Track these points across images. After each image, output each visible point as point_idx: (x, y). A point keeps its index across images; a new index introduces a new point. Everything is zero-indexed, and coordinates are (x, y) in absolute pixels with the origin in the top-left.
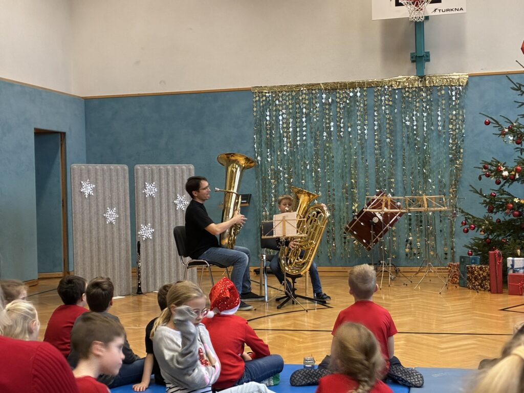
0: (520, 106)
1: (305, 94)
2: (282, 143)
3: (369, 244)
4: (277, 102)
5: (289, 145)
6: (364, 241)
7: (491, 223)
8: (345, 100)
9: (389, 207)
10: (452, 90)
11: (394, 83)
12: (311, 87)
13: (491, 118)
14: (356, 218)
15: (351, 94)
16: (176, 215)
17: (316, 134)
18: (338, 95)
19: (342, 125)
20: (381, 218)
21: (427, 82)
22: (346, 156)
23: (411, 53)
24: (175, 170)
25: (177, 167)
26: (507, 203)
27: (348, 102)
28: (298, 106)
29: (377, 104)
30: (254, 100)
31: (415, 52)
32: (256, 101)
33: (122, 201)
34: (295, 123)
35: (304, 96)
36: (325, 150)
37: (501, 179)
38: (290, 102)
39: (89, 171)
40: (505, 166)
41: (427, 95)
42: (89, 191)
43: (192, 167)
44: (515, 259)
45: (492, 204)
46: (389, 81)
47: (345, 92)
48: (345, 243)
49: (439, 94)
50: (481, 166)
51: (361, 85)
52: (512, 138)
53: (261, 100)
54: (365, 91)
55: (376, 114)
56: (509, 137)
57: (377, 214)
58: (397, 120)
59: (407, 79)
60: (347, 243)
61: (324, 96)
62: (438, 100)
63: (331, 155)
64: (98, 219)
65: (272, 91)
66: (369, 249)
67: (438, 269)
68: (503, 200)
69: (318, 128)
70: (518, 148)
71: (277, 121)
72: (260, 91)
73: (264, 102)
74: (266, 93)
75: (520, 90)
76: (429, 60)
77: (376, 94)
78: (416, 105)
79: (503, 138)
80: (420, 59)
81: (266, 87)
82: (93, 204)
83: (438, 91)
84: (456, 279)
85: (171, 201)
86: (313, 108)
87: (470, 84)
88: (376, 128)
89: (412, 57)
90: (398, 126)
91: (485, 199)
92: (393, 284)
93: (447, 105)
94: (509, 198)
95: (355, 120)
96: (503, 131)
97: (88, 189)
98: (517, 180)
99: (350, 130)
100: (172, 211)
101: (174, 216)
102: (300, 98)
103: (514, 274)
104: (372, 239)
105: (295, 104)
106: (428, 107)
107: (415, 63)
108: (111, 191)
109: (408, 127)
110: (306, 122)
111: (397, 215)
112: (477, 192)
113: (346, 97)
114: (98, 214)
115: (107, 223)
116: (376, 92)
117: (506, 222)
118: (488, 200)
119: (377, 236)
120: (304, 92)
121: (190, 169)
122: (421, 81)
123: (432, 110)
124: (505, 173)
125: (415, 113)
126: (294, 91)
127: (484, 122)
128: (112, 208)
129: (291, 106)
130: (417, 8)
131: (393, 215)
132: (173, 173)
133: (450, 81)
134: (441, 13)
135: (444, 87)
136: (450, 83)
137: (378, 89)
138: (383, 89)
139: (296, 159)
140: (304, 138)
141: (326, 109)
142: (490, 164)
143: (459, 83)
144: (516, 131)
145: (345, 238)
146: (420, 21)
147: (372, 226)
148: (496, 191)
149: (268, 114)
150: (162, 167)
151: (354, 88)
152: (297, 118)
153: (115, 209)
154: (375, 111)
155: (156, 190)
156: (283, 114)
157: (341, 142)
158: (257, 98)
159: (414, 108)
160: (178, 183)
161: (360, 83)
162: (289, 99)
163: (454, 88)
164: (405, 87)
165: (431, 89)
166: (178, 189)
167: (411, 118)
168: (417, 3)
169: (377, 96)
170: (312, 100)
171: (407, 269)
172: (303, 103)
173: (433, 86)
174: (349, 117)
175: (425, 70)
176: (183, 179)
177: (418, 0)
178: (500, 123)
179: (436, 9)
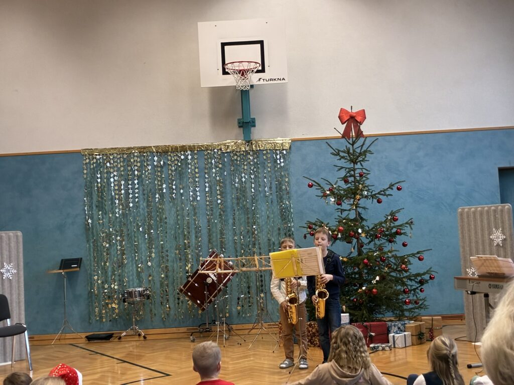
0: (339, 170)
1: (137, 156)
2: (114, 205)
3: (203, 305)
4: (108, 164)
5: (121, 207)
6: (198, 302)
8: (176, 162)
9: (223, 268)
10: (277, 154)
12: (142, 150)
13: (314, 181)
14: (190, 279)
15: (182, 157)
16: (2, 284)
17: (148, 196)
18: (169, 158)
19: (174, 187)
20: (215, 279)
21: (254, 146)
22: (179, 217)
23: (239, 120)
24: (1, 237)
25: (3, 234)
27: (179, 164)
28: (129, 168)
29: (207, 166)
30: (84, 162)
31: (241, 118)
32: (86, 163)
34: (127, 185)
35: (136, 158)
36: (158, 212)
38: (121, 164)
40: (328, 226)
41: (254, 159)
43: (20, 234)
46: (219, 145)
47: (177, 155)
48: (178, 304)
49: (265, 157)
50: (307, 226)
51: (192, 148)
52: (333, 200)
53: (92, 163)
54: (195, 154)
55: (206, 176)
56: (331, 199)
57: (210, 274)
58: (227, 182)
59: (235, 143)
60: (181, 304)
61: (156, 158)
62: (265, 163)
63: (164, 216)
65: (103, 153)
66: (204, 310)
67: (269, 325)
69: (151, 190)
70: (338, 209)
71: (109, 183)
72: (91, 153)
73: (95, 165)
74: (96, 155)
75: (339, 155)
76: (254, 126)
77: (206, 157)
78: (244, 168)
79: (325, 199)
80: (246, 125)
81: (96, 149)
83: (264, 154)
86: (145, 171)
87: (293, 148)
88: (207, 189)
89: (239, 123)
90: (227, 188)
92: (228, 344)
93: (273, 168)
95: (186, 182)
96: (324, 192)
98: (340, 239)
99: (182, 191)
102: (132, 160)
104: (206, 300)
105: (126, 166)
106: (255, 170)
107: (242, 129)
109: (237, 188)
110: (138, 183)
111: (230, 275)
113: (177, 160)
116: (207, 155)
119: (211, 296)
120: (136, 154)
121: (17, 236)
122: (248, 145)
123: (259, 173)
125: (243, 175)
126: (126, 154)
127: (308, 184)
129: (122, 169)
130: (243, 78)
131: (226, 275)
133: (275, 145)
134: (265, 82)
135: (269, 151)
136: (275, 147)
137: (208, 153)
138: (212, 153)
139: (129, 221)
140: (137, 200)
141: (158, 171)
142: (314, 224)
143: (283, 147)
144: (337, 193)
145: (179, 299)
146: (246, 90)
147: (206, 287)
149: (99, 176)
151: (185, 151)
152: (129, 180)
154: (206, 173)
156: (114, 176)
157: (174, 204)
158: (88, 161)
159: (242, 170)
160: (4, 251)
161: (190, 146)
162: (121, 162)
163: (278, 152)
164: (233, 151)
165: (257, 153)
166: (5, 256)
167: (240, 180)
168: (243, 73)
169: (207, 159)
170: (143, 162)
171: (240, 327)
172: (135, 166)
173: (260, 150)
174: (180, 179)
175: (251, 135)
176: (10, 247)
177: (244, 70)
178: (322, 186)
179: (260, 79)
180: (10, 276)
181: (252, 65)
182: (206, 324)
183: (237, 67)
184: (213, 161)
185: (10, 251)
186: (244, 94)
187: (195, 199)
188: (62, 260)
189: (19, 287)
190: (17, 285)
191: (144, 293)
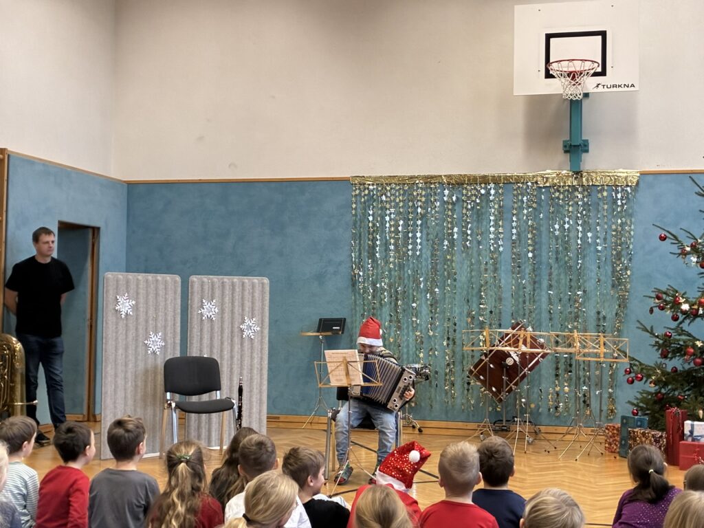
1: (421, 188)
2: (388, 252)
3: (500, 394)
5: (397, 255)
6: (494, 389)
7: (664, 373)
8: (474, 198)
9: (528, 345)
10: (617, 192)
11: (539, 179)
12: (428, 180)
13: (668, 232)
14: (483, 358)
15: (483, 192)
16: (242, 344)
17: (433, 242)
18: (464, 192)
19: (469, 232)
20: (517, 359)
21: (584, 179)
22: (473, 274)
23: (564, 141)
24: (243, 284)
25: (246, 280)
26: (687, 346)
27: (478, 201)
28: (411, 204)
29: (516, 206)
30: (354, 194)
31: (568, 139)
32: (356, 195)
33: (170, 323)
34: (406, 225)
35: (420, 191)
36: (445, 264)
37: (680, 315)
38: (401, 198)
39: (128, 282)
40: (684, 296)
41: (584, 197)
42: (127, 308)
43: (266, 281)
44: (696, 423)
45: (667, 347)
46: (534, 177)
47: (475, 189)
48: (468, 390)
49: (600, 196)
50: (653, 295)
51: (496, 180)
52: (695, 260)
53: (363, 195)
54: (500, 188)
55: (514, 219)
56: (692, 258)
57: (512, 353)
58: (543, 229)
59: (557, 175)
60: (471, 391)
61: (446, 192)
62: (599, 204)
63: (453, 271)
64: (137, 347)
65: (378, 182)
66: (501, 400)
67: (592, 431)
68: (681, 343)
69: (437, 234)
70: (702, 274)
71: (383, 223)
72: (362, 182)
73: (366, 197)
74: (369, 185)
76: (587, 151)
77: (515, 192)
78: (568, 210)
79: (684, 258)
80: (575, 148)
81: (370, 177)
82: (132, 326)
83: (599, 192)
84: (615, 447)
85: (236, 325)
86: (432, 208)
87: (641, 184)
89: (565, 146)
90: (543, 236)
91: (657, 340)
92: (531, 450)
93: (610, 211)
94: (689, 340)
95: (486, 226)
96: (683, 249)
97: (125, 306)
98: (701, 316)
99: (479, 238)
100: (236, 340)
101: (239, 346)
102: (415, 193)
103: (693, 443)
104: (505, 387)
105: (407, 201)
106: (584, 212)
107: (568, 155)
108: (156, 309)
109: (557, 238)
110: (421, 225)
111: (539, 356)
112: (648, 331)
113: (475, 195)
114: (137, 340)
115: (149, 352)
116: (516, 190)
117: (684, 371)
118: (661, 342)
119: (511, 383)
120: (420, 185)
121: (263, 284)
122: (576, 178)
123: (589, 217)
124: (685, 307)
125: (567, 219)
126: (407, 184)
127: (659, 235)
128: (156, 333)
129: (401, 204)
130: (573, 82)
131: (533, 356)
132: (241, 288)
133: (615, 179)
135: (606, 188)
136: (615, 182)
137: (519, 187)
138: (525, 187)
139: (406, 274)
140: (418, 247)
141: (449, 209)
142: (665, 293)
143: (627, 183)
145: (469, 384)
146: (577, 100)
147: (505, 369)
148: (672, 329)
149: (371, 212)
150: (226, 279)
151: (487, 183)
152: (409, 219)
153: (160, 334)
154: (514, 215)
155: (217, 311)
156: (391, 213)
157: (467, 254)
158: (357, 192)
159: (566, 213)
160: (246, 302)
161: (494, 176)
162: (400, 195)
163: (620, 189)
164: (555, 185)
165: (589, 190)
166: (247, 309)
167: (562, 227)
168: (573, 75)
169: (517, 196)
170: (429, 197)
171: (551, 429)
172: (418, 201)
173: (592, 185)
174: (478, 221)
175: (581, 163)
176: (253, 297)
177: (575, 72)
178: (680, 239)
179: (599, 84)
180: (251, 334)
181: (588, 65)
182: (502, 421)
183: (566, 67)
184: (525, 198)
185: (253, 303)
186: (575, 106)
187: (497, 249)
188: (320, 320)
189: (262, 349)
190: (260, 347)
191: (422, 372)
